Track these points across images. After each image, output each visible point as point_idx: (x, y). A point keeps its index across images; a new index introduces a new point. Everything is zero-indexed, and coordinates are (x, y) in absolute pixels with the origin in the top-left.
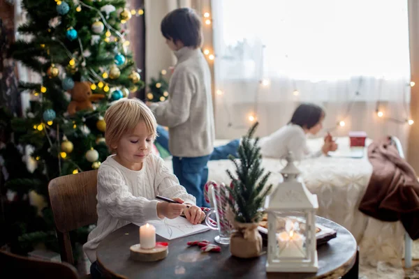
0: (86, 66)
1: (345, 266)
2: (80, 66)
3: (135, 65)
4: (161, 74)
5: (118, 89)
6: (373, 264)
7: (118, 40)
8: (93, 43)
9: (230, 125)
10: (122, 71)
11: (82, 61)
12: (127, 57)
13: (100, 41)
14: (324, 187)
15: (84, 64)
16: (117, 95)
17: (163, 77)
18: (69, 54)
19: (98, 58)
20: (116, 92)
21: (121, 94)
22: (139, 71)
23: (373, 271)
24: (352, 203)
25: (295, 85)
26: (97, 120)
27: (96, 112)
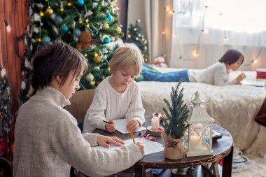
0: (89, 22)
1: (223, 154)
2: (84, 22)
3: (119, 22)
4: (137, 22)
5: (108, 36)
6: (262, 155)
7: (109, 6)
8: (93, 7)
9: (181, 58)
10: (111, 25)
11: (86, 18)
12: (115, 15)
13: (98, 6)
14: (234, 105)
15: (87, 21)
16: (107, 40)
17: (138, 24)
18: (79, 14)
19: (96, 17)
20: (106, 38)
21: (110, 39)
22: (121, 26)
23: (261, 159)
24: (251, 116)
25: (225, 34)
26: (94, 56)
27: (93, 51)
